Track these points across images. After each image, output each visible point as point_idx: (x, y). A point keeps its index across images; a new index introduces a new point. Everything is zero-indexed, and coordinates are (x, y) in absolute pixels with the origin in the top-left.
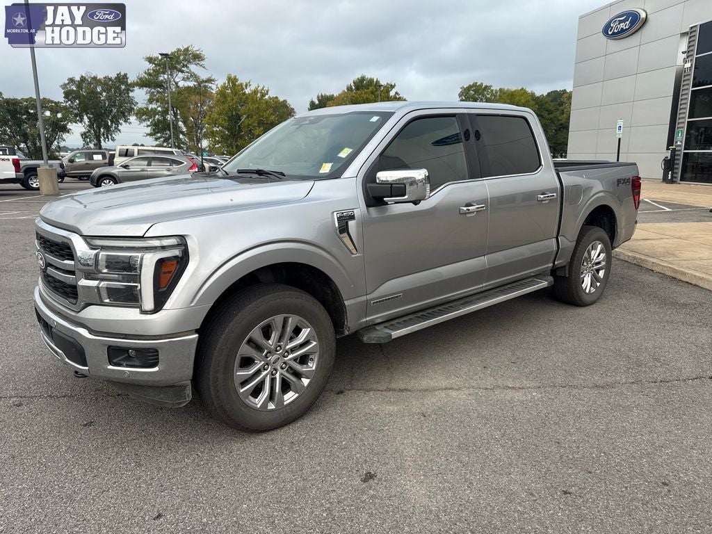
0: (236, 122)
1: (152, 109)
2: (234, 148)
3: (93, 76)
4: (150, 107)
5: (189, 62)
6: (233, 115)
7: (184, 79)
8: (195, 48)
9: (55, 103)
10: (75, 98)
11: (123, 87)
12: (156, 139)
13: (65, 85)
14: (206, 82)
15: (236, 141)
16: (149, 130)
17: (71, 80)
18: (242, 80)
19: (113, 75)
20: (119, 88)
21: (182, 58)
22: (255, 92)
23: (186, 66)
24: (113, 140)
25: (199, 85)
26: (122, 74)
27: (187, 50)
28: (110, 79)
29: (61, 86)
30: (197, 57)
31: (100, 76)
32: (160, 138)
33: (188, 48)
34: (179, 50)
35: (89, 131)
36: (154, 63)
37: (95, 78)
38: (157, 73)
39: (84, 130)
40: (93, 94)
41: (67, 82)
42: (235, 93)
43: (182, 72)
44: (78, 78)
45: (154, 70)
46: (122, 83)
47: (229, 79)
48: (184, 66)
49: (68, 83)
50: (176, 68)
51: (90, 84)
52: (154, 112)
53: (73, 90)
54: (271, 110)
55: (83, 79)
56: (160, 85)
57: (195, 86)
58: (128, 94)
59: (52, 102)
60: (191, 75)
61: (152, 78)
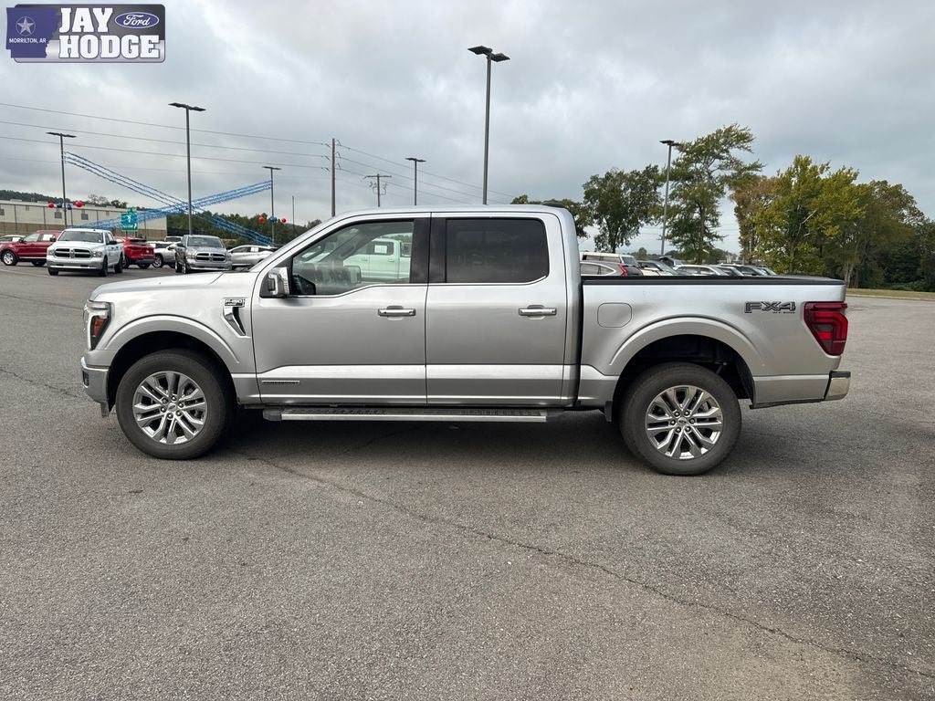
0: (800, 220)
1: (674, 206)
2: (792, 255)
3: (618, 172)
4: (673, 203)
5: (731, 145)
6: (796, 210)
7: (720, 167)
8: (740, 128)
9: (575, 204)
10: (595, 198)
11: (651, 182)
12: (675, 243)
13: (588, 184)
14: (749, 169)
15: (795, 245)
16: (668, 232)
17: (595, 178)
18: (816, 161)
19: (641, 169)
20: (646, 182)
21: (721, 141)
22: (836, 178)
23: (727, 151)
24: (628, 244)
25: (740, 173)
26: (653, 166)
27: (729, 130)
28: (638, 174)
29: (583, 186)
30: (743, 138)
31: (627, 171)
32: (678, 241)
33: (731, 127)
34: (719, 131)
35: (604, 234)
36: (685, 151)
37: (621, 174)
38: (689, 162)
39: (598, 233)
40: (616, 192)
41: (589, 181)
42: (803, 180)
43: (721, 158)
44: (602, 176)
45: (685, 159)
46: (651, 177)
47: (798, 162)
48: (723, 151)
49: (591, 182)
50: (713, 154)
51: (615, 180)
52: (677, 210)
53: (595, 190)
54: (855, 201)
55: (608, 176)
56: (689, 177)
57: (733, 174)
58: (655, 189)
59: (572, 203)
60: (731, 162)
61: (681, 169)
